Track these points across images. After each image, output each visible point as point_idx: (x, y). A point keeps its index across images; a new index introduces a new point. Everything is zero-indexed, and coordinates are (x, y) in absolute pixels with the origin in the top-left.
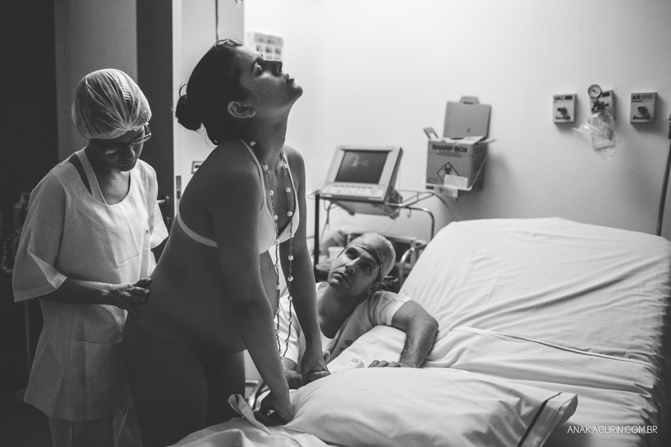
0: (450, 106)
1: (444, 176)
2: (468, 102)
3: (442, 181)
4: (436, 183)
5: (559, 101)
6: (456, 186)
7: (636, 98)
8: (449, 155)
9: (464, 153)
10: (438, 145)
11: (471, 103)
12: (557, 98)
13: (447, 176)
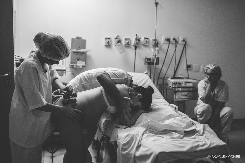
0: (73, 39)
1: (77, 62)
2: (79, 38)
3: (77, 63)
4: (74, 64)
5: (106, 39)
6: (81, 64)
7: (126, 39)
8: (79, 55)
9: (84, 54)
10: (75, 52)
11: (80, 39)
12: (106, 38)
13: (78, 62)
